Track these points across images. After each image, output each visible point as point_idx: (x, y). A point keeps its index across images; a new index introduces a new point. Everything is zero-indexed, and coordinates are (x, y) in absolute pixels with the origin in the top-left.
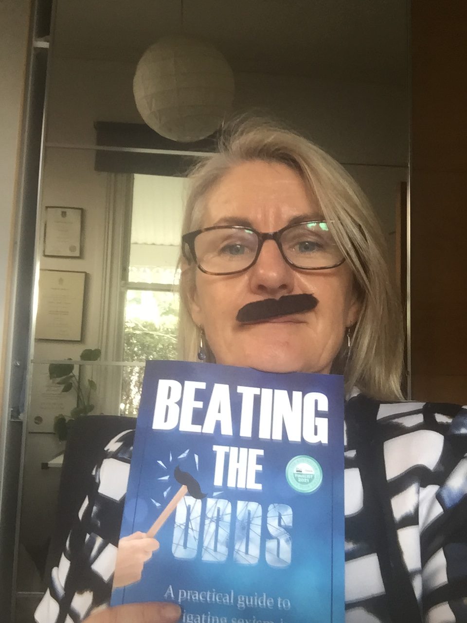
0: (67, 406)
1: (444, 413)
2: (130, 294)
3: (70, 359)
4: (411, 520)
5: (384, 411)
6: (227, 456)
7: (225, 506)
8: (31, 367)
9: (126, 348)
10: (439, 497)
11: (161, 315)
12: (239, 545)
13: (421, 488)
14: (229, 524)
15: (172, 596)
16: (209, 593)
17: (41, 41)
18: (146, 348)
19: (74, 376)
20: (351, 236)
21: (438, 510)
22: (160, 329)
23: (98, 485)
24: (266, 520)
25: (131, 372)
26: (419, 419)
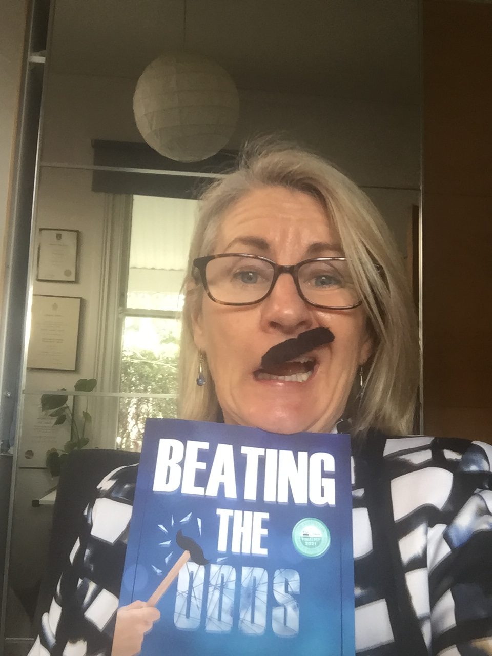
0: (60, 439)
1: (453, 450)
2: (128, 321)
3: (64, 389)
4: (419, 562)
5: (391, 447)
6: (231, 520)
7: (229, 573)
8: (22, 398)
9: (123, 378)
10: (446, 536)
11: (161, 343)
12: (245, 612)
13: (429, 528)
14: (234, 591)
17: (35, 55)
18: (145, 378)
19: (68, 407)
21: (446, 550)
22: (159, 358)
23: (91, 526)
24: (272, 587)
25: (129, 403)
26: (427, 455)
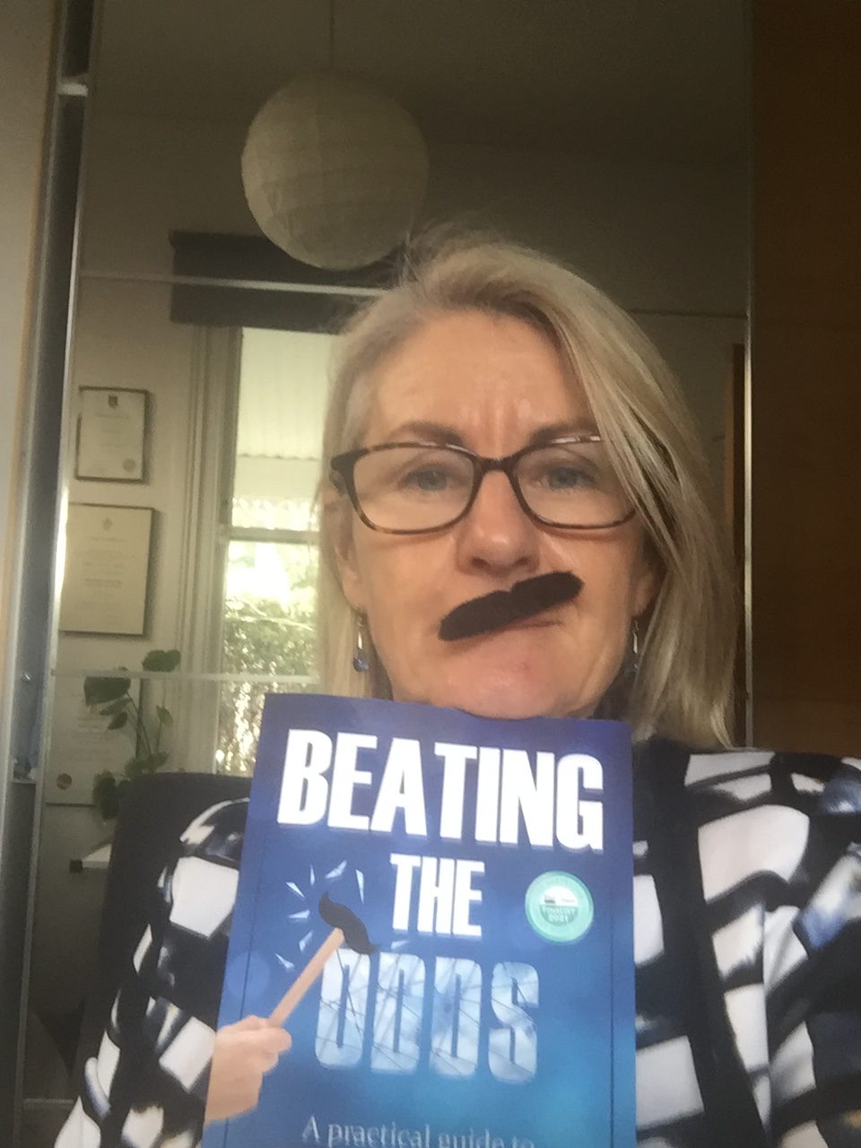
0: (117, 755)
1: (809, 774)
2: (235, 549)
3: (124, 669)
4: (749, 974)
5: (699, 769)
6: (417, 875)
7: (413, 967)
8: (50, 683)
9: (226, 648)
10: (798, 929)
11: (292, 589)
12: (441, 1037)
13: (767, 914)
14: (421, 1001)
15: (317, 1136)
16: (384, 1131)
17: (71, 83)
18: (264, 649)
19: (131, 700)
20: (648, 469)
21: (797, 953)
22: (289, 614)
23: (170, 907)
24: (490, 991)
25: (237, 693)
26: (763, 784)
